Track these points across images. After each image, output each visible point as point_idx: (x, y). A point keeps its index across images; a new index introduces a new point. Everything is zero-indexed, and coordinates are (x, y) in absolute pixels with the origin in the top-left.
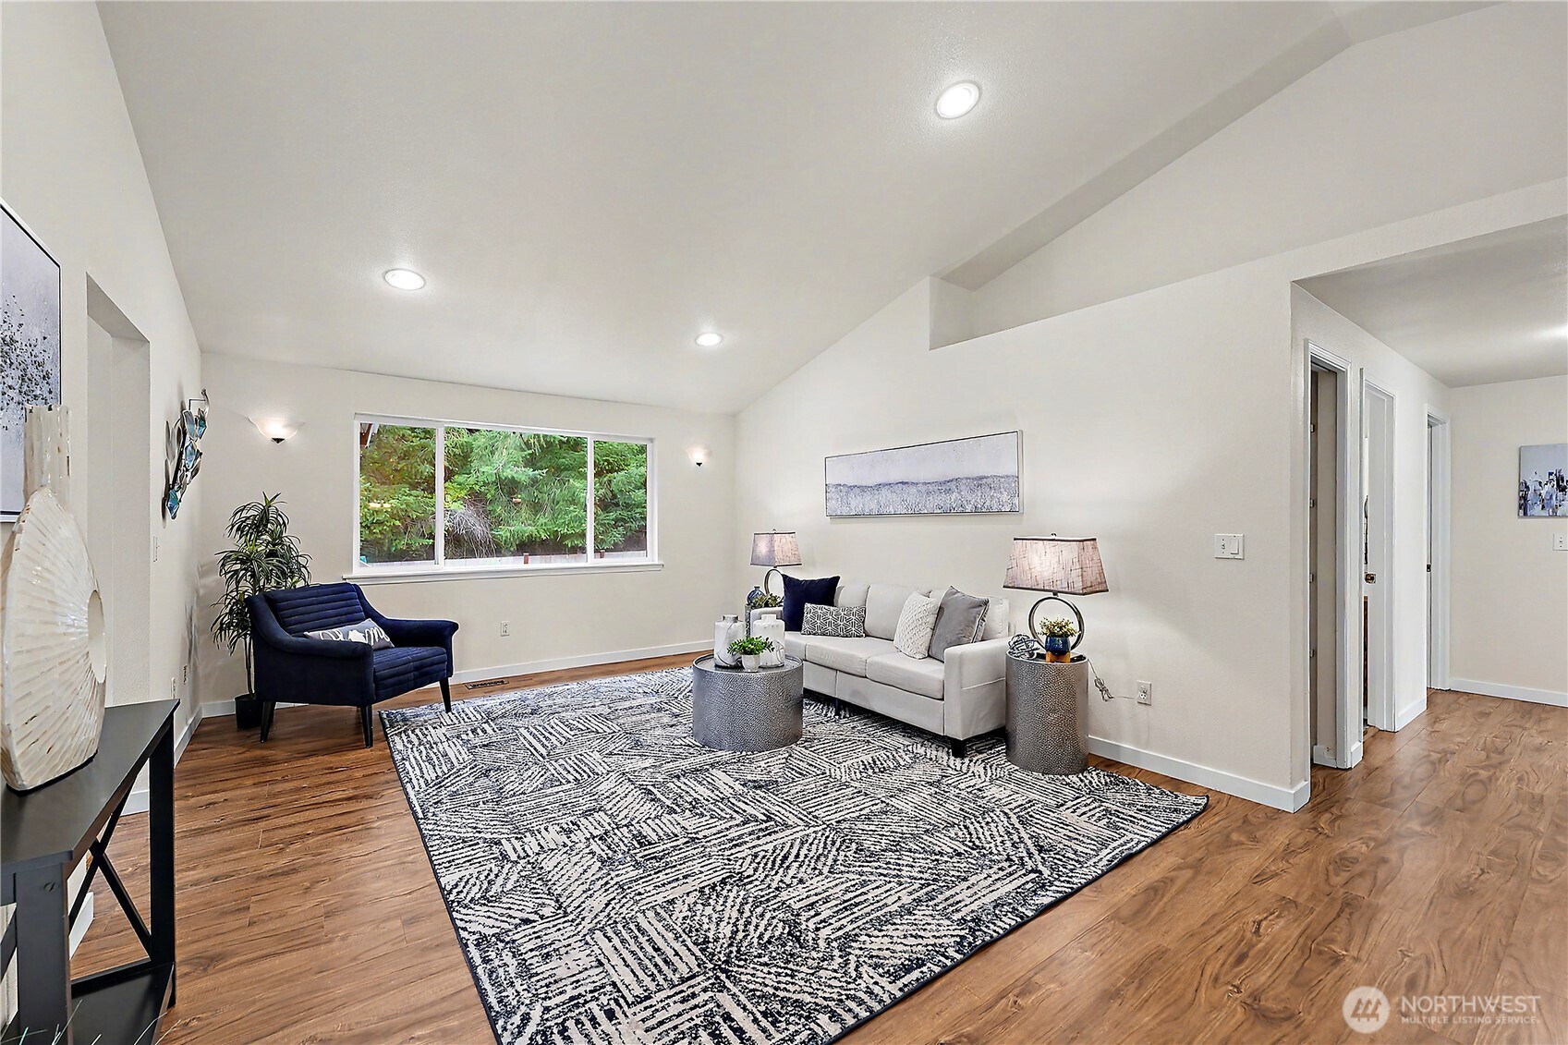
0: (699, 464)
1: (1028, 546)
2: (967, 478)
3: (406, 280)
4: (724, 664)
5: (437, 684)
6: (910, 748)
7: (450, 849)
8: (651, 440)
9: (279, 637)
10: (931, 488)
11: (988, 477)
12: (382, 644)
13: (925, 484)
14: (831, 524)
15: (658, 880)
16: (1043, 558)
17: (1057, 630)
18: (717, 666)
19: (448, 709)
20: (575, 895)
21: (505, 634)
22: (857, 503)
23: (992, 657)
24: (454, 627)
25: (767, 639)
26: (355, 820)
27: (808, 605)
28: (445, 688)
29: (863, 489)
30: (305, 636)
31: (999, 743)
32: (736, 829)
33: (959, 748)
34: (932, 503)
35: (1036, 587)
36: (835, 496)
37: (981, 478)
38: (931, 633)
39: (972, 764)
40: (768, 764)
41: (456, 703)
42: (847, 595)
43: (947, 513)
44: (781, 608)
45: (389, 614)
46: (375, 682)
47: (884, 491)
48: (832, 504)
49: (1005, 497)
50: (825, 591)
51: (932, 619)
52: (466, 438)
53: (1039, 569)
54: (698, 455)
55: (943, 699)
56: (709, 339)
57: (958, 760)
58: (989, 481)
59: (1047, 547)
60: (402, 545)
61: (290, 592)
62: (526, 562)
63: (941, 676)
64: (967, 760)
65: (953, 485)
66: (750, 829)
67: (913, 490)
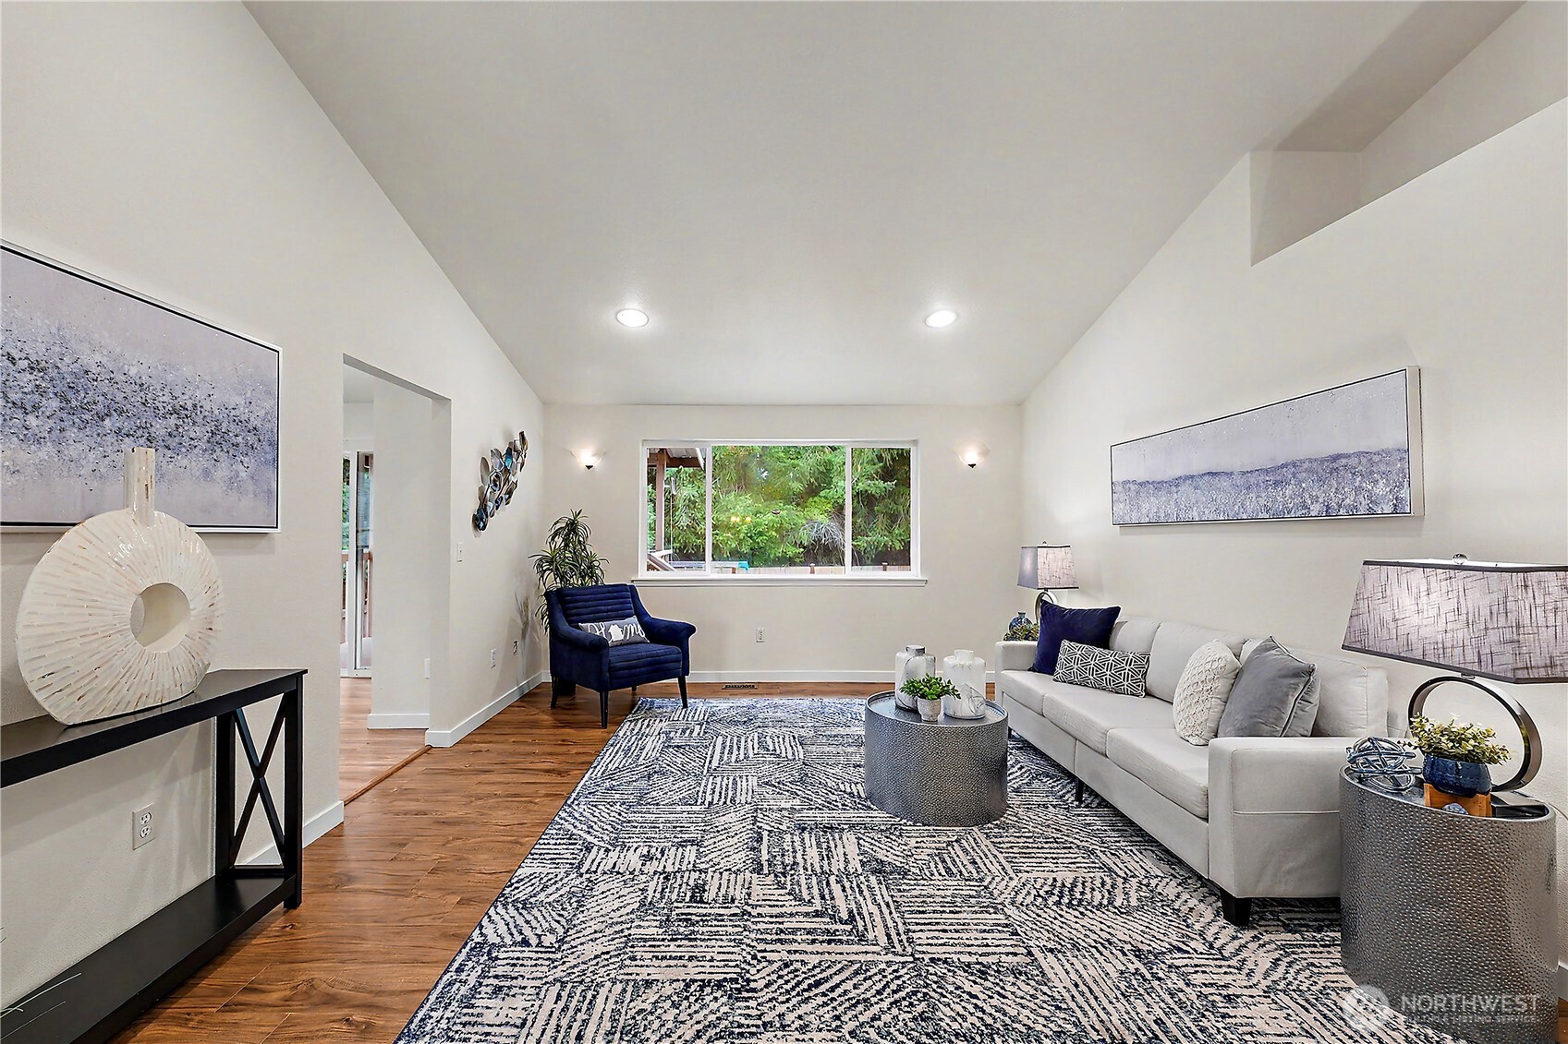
0: (972, 466)
1: (1393, 576)
2: (1311, 461)
3: (633, 317)
4: (902, 705)
5: (676, 680)
6: (1153, 882)
7: (554, 842)
8: (915, 442)
9: (560, 626)
10: (1252, 480)
11: (1347, 456)
12: (638, 639)
13: (1244, 473)
14: (1121, 535)
15: (667, 949)
16: (1424, 599)
17: (1446, 744)
18: (897, 707)
19: (685, 706)
20: (585, 932)
21: (760, 641)
22: (1151, 506)
23: (1317, 768)
24: (691, 630)
25: (949, 682)
26: (529, 791)
27: (1065, 643)
28: (682, 684)
29: (1158, 485)
30: (579, 628)
31: (1332, 925)
32: (801, 919)
33: (1239, 912)
34: (1252, 504)
35: (1409, 655)
36: (1123, 497)
37: (1336, 458)
38: (1220, 708)
39: (1253, 946)
40: (918, 844)
41: (693, 700)
42: (1127, 636)
43: (1278, 518)
44: (1035, 643)
45: (653, 614)
46: (609, 671)
47: (1186, 488)
48: (1119, 507)
49: (1381, 489)
50: (1100, 627)
51: (1221, 685)
52: (829, 456)
53: (1416, 620)
54: (971, 455)
55: (1206, 820)
56: (942, 318)
57: (1231, 930)
58: (1354, 461)
59: (1433, 579)
60: (779, 551)
61: (584, 589)
62: (812, 572)
63: (1203, 781)
64: (1248, 935)
65: (1288, 473)
66: (813, 926)
67: (1225, 483)
